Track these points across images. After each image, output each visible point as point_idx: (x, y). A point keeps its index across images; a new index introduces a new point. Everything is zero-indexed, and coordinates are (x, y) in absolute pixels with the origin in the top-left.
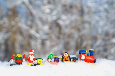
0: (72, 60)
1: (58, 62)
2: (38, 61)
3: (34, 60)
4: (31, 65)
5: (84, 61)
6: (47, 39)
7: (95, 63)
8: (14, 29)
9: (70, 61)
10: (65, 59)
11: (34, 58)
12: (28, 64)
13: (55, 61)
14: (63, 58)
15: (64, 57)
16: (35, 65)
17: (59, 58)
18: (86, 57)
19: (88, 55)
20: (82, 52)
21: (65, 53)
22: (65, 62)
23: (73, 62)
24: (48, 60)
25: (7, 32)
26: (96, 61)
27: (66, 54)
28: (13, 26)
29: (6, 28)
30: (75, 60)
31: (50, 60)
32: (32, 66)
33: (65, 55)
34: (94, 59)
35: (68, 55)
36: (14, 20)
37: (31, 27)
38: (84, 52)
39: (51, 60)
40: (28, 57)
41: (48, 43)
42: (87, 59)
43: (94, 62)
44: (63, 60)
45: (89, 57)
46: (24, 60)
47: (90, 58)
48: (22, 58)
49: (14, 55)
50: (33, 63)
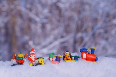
0: (73, 58)
1: (59, 61)
2: (40, 60)
3: (36, 60)
4: (32, 65)
5: (85, 60)
6: (47, 23)
7: (96, 62)
8: (14, 12)
9: (72, 59)
10: (67, 58)
11: (35, 57)
12: (30, 64)
13: (56, 60)
14: (64, 57)
15: (66, 56)
16: (37, 65)
17: (60, 57)
18: (88, 56)
19: (89, 53)
20: (84, 51)
21: (67, 51)
22: (67, 61)
23: (75, 61)
24: (49, 59)
25: (7, 16)
26: (97, 59)
27: (68, 53)
28: (12, 10)
29: (5, 11)
30: (76, 58)
31: (51, 59)
32: (34, 65)
33: (66, 54)
34: (95, 57)
35: (69, 54)
36: (13, 4)
37: (31, 10)
38: (85, 51)
39: (53, 59)
40: (30, 57)
41: (48, 27)
42: (88, 57)
43: (96, 60)
44: (65, 59)
45: (91, 55)
46: (25, 60)
47: (92, 57)
48: (24, 57)
49: (15, 55)
50: (35, 62)
